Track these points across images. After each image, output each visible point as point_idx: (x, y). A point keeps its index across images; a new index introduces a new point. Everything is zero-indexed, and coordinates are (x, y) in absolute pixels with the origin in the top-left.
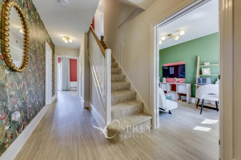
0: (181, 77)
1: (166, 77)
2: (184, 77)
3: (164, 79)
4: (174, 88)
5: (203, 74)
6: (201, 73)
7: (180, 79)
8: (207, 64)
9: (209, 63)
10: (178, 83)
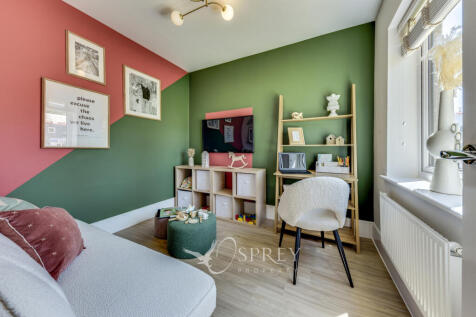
0: (245, 152)
1: (210, 151)
2: (251, 152)
3: (206, 157)
4: (227, 182)
5: (292, 144)
6: (286, 140)
7: (241, 158)
8: (298, 116)
9: (301, 114)
10: (237, 169)
